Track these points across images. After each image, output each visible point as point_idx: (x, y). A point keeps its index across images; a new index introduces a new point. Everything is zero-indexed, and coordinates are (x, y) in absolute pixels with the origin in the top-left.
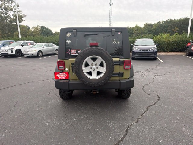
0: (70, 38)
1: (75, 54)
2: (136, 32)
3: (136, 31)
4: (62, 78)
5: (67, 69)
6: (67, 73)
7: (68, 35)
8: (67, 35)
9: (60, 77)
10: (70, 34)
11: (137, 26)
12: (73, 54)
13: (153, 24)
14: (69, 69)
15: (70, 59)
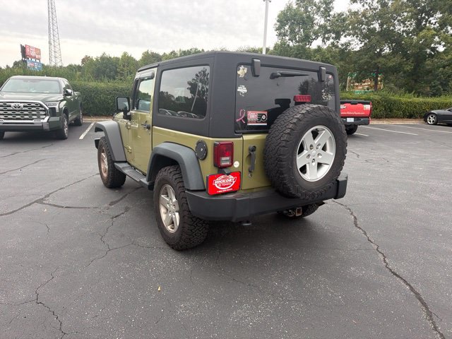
0: (245, 81)
1: (257, 122)
2: (125, 69)
3: (124, 66)
4: (225, 189)
5: (236, 164)
6: (238, 175)
7: (242, 71)
8: (239, 72)
9: (222, 187)
10: (246, 71)
11: (125, 54)
12: (251, 122)
13: (161, 54)
14: (242, 164)
15: (246, 137)
